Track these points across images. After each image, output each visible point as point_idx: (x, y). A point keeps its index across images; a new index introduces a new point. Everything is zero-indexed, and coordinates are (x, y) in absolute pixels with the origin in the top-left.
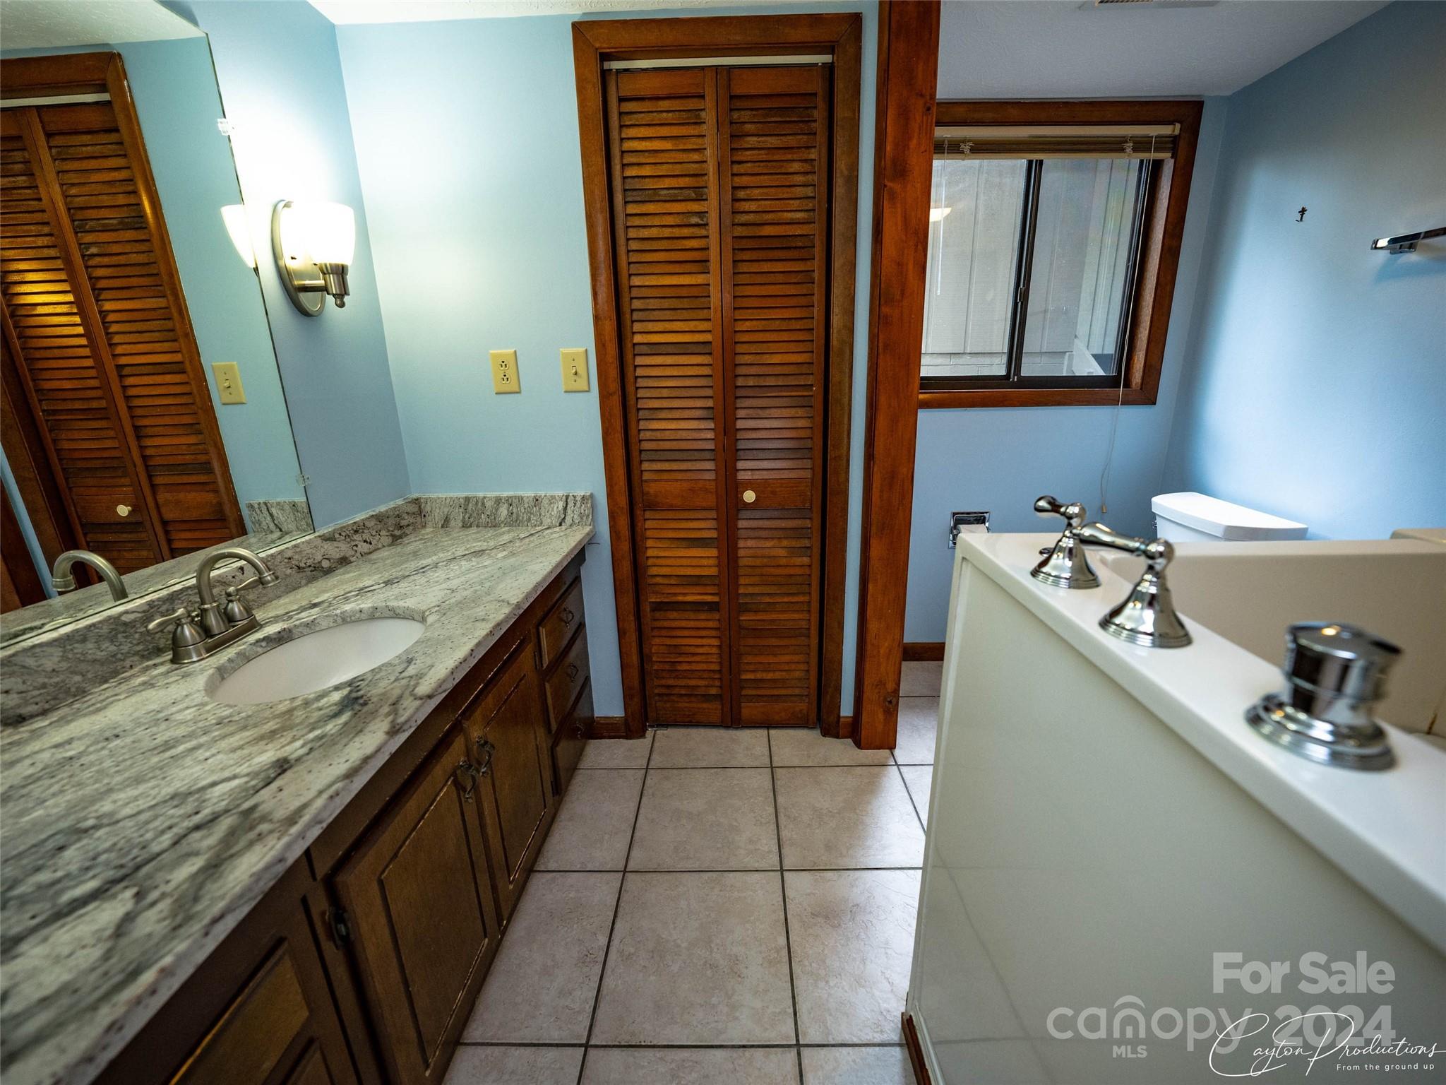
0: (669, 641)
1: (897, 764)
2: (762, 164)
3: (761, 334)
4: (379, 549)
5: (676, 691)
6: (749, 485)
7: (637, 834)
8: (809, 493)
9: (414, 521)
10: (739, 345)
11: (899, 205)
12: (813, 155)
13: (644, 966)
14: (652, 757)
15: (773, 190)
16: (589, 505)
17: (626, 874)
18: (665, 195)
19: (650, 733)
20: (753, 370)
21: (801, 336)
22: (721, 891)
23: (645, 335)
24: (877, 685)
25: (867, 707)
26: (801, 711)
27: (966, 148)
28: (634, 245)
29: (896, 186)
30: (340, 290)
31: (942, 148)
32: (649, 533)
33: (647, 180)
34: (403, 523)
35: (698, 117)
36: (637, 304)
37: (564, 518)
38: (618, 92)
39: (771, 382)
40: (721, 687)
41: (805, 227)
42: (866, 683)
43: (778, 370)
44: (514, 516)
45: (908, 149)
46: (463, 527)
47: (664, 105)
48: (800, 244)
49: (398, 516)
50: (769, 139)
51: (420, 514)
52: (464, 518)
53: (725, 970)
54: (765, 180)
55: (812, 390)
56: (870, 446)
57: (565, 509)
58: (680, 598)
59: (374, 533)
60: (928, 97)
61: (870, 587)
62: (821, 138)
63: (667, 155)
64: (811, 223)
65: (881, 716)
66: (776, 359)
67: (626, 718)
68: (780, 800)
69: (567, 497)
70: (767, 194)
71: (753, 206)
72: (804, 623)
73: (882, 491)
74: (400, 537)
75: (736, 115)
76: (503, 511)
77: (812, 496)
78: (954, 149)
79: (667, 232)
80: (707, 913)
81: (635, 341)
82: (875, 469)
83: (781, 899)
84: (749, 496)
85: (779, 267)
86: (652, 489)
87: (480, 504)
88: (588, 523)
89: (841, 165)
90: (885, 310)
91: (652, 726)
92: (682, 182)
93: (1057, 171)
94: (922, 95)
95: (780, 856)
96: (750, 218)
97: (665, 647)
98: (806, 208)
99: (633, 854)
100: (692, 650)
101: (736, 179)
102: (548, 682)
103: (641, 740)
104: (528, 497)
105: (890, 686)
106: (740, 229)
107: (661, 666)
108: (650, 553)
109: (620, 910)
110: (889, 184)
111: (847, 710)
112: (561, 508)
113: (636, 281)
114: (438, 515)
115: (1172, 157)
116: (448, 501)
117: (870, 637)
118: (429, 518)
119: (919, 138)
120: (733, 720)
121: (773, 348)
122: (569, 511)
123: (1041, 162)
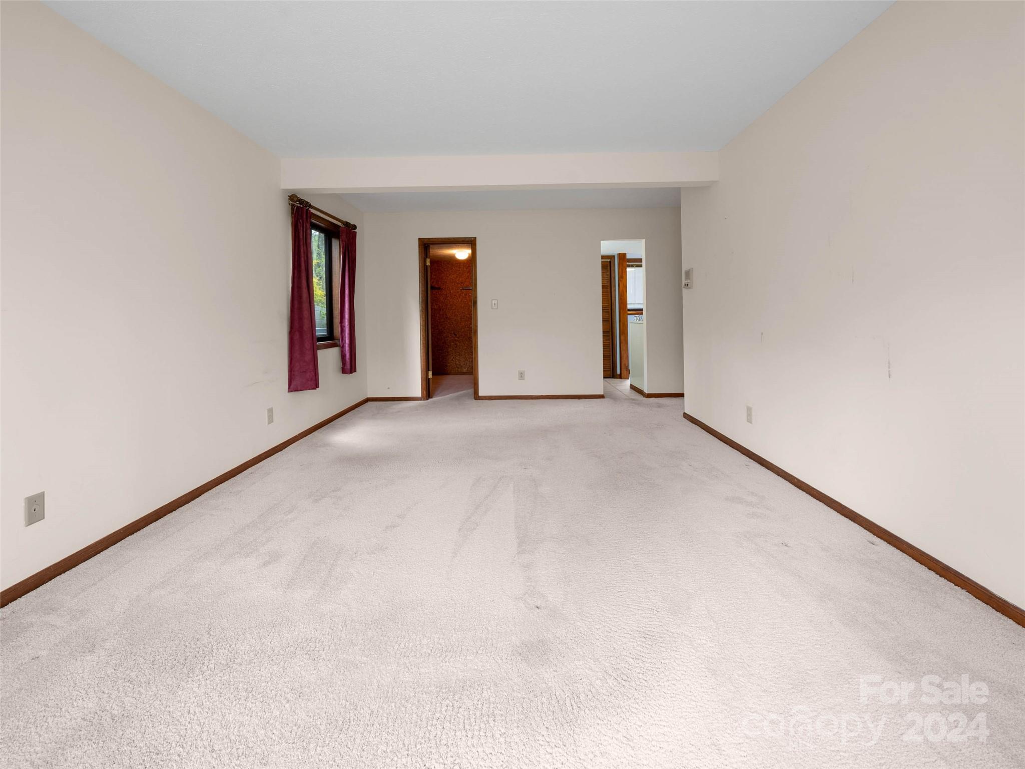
11: (622, 277)
12: (608, 273)
25: (622, 369)
26: (609, 374)
29: (622, 274)
31: (629, 266)
41: (607, 284)
42: (622, 365)
45: (623, 267)
48: (606, 287)
61: (621, 345)
62: (609, 271)
65: (625, 370)
72: (609, 354)
73: (622, 327)
77: (610, 329)
78: (632, 266)
89: (612, 276)
90: (621, 297)
105: (627, 365)
110: (620, 273)
111: (618, 372)
123: (641, 266)
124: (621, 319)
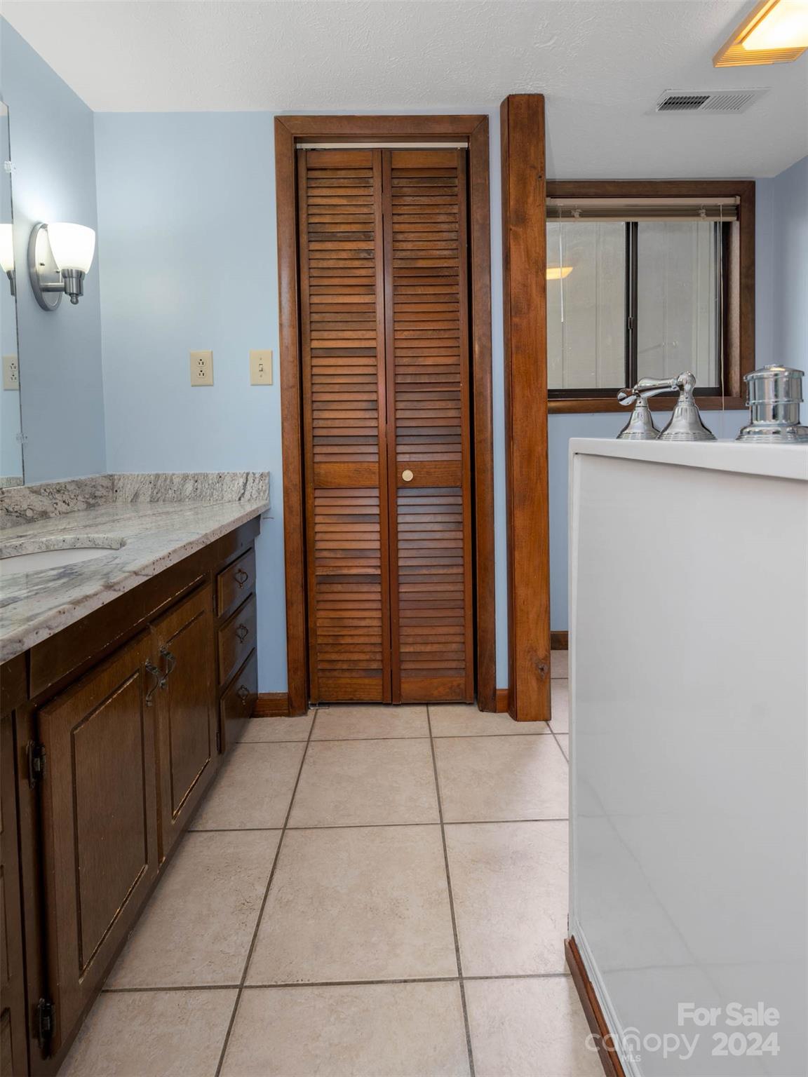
0: (333, 614)
1: (552, 733)
2: (416, 216)
3: (417, 342)
4: (74, 511)
5: (339, 666)
6: (408, 465)
7: (297, 796)
8: (459, 474)
9: (107, 494)
10: (398, 350)
11: (522, 243)
12: (455, 209)
13: (303, 912)
14: (313, 732)
15: (425, 234)
16: (267, 481)
17: (286, 831)
18: (341, 237)
19: (312, 711)
20: (411, 370)
21: (450, 343)
22: (381, 843)
23: (321, 342)
24: (529, 652)
25: (521, 675)
26: (459, 685)
27: (577, 214)
28: (315, 273)
29: (520, 230)
30: (77, 291)
32: (318, 510)
33: (327, 225)
34: (98, 494)
35: (368, 182)
36: (315, 317)
37: (243, 494)
38: (307, 164)
39: (425, 379)
40: (382, 661)
41: (451, 261)
42: (518, 650)
43: (430, 370)
44: (198, 491)
45: (527, 204)
46: (151, 501)
47: (342, 174)
48: (447, 274)
49: (94, 486)
50: (421, 198)
51: (113, 490)
52: (152, 493)
53: (386, 912)
54: (419, 227)
55: (459, 387)
56: (509, 428)
57: (245, 484)
58: (345, 571)
59: (72, 497)
60: (539, 169)
61: (517, 554)
62: (463, 198)
63: (343, 208)
64: (455, 258)
65: (534, 683)
66: (429, 361)
67: (289, 694)
68: (439, 764)
69: (248, 474)
70: (420, 237)
71: (409, 246)
72: (459, 594)
73: (521, 467)
74: (93, 505)
75: (396, 181)
76: (189, 487)
77: (462, 475)
78: (567, 214)
79: (341, 264)
80: (368, 862)
81: (312, 347)
82: (515, 448)
83: (441, 848)
84: (407, 475)
85: (431, 290)
86: (322, 470)
87: (168, 480)
88: (265, 498)
89: (476, 216)
90: (516, 320)
91: (314, 705)
92: (354, 228)
93: (650, 232)
94: (534, 168)
95: (440, 811)
96: (408, 254)
97: (328, 620)
98: (452, 248)
99: (293, 813)
100: (356, 623)
101: (397, 226)
102: (221, 631)
103: (304, 717)
104: (212, 474)
106: (399, 262)
107: (325, 640)
108: (318, 528)
109: (280, 863)
110: (513, 228)
111: (502, 682)
112: (241, 484)
113: (315, 300)
114: (128, 491)
115: (737, 220)
116: (139, 478)
117: (519, 601)
118: (119, 493)
119: (534, 196)
120: (393, 697)
121: (426, 352)
122: (248, 487)
123: (636, 224)
124: (517, 427)
